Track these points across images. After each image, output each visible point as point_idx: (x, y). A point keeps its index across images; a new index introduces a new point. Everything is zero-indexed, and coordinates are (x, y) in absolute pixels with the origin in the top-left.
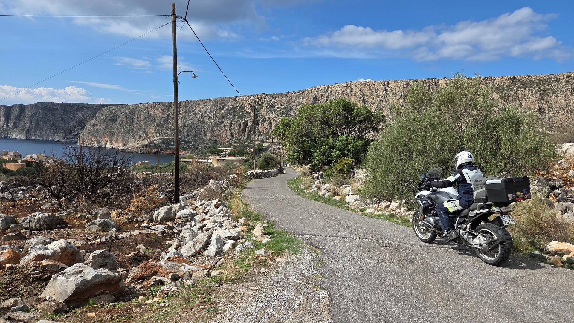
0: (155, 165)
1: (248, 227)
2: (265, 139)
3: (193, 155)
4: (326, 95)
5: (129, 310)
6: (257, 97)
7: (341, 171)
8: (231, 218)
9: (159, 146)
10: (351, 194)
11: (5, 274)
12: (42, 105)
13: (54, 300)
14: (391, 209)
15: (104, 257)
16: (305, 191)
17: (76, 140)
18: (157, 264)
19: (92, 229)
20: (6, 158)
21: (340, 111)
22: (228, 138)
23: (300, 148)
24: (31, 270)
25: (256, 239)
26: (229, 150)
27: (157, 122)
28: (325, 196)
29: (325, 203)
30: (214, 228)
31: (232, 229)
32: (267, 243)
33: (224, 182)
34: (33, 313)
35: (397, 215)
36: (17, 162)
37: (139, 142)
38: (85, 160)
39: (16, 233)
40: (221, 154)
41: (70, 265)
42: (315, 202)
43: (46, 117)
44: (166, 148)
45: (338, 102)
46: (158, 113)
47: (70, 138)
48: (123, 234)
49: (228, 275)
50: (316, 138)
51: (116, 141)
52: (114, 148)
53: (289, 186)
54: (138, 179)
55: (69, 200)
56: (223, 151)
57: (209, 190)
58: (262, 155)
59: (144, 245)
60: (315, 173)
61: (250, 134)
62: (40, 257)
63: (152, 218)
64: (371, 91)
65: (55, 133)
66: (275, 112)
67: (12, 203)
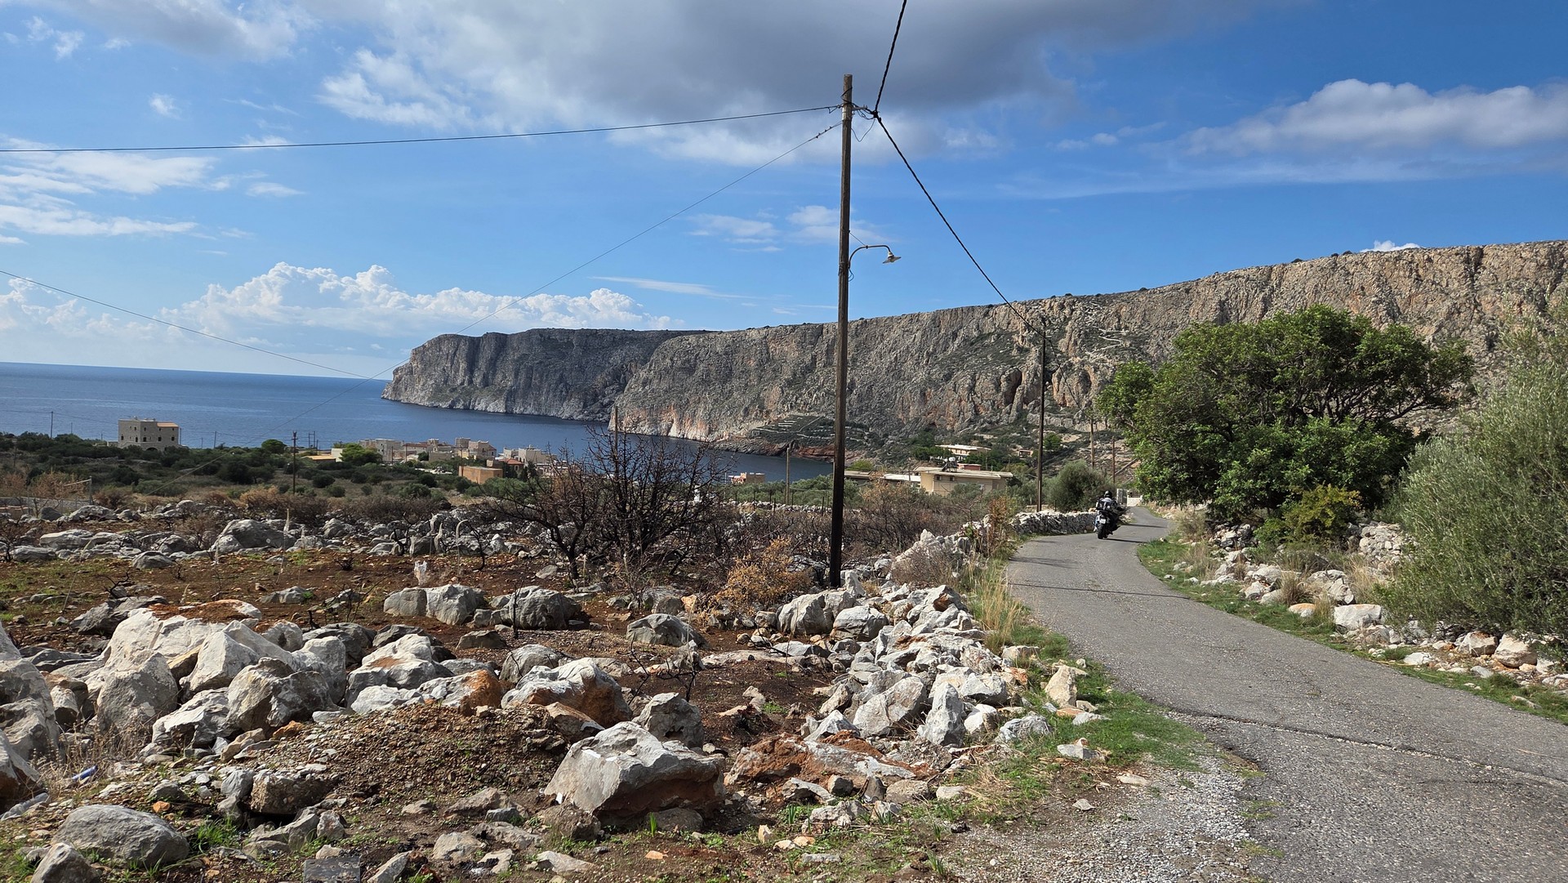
0: (780, 484)
1: (1031, 674)
2: (1068, 423)
3: (871, 461)
4: (1261, 296)
5: (736, 857)
6: (1048, 305)
7: (1314, 526)
8: (981, 642)
9: (789, 437)
10: (1349, 599)
11: (475, 729)
12: (541, 336)
13: (574, 807)
14: (1501, 661)
15: (677, 712)
16: (1194, 579)
17: (606, 417)
18: (800, 746)
19: (642, 637)
20: (465, 455)
21: (1315, 344)
22: (963, 419)
23: (1178, 452)
24: (525, 725)
25: (1055, 709)
26: (967, 451)
27: (787, 374)
28: (1262, 601)
29: (1263, 623)
30: (938, 667)
31: (987, 675)
32: (1088, 727)
33: (955, 539)
34: (530, 831)
35: (1522, 683)
36: (485, 466)
37: (743, 425)
38: (630, 466)
39: (488, 632)
40: (946, 460)
41: (608, 724)
42: (1231, 617)
43: (547, 363)
44: (805, 440)
45: (1305, 318)
46: (791, 352)
47: (593, 413)
48: (712, 656)
49: (985, 805)
50: (1230, 425)
51: (693, 421)
52: (687, 438)
53: (1144, 563)
54: (740, 518)
55: (594, 561)
56: (949, 454)
57: (918, 557)
58: (1058, 467)
59: (761, 692)
60: (1224, 528)
61: (1025, 407)
62: (543, 697)
63: (777, 620)
64: (1418, 278)
65: (565, 400)
66: (1099, 347)
67: (477, 560)
